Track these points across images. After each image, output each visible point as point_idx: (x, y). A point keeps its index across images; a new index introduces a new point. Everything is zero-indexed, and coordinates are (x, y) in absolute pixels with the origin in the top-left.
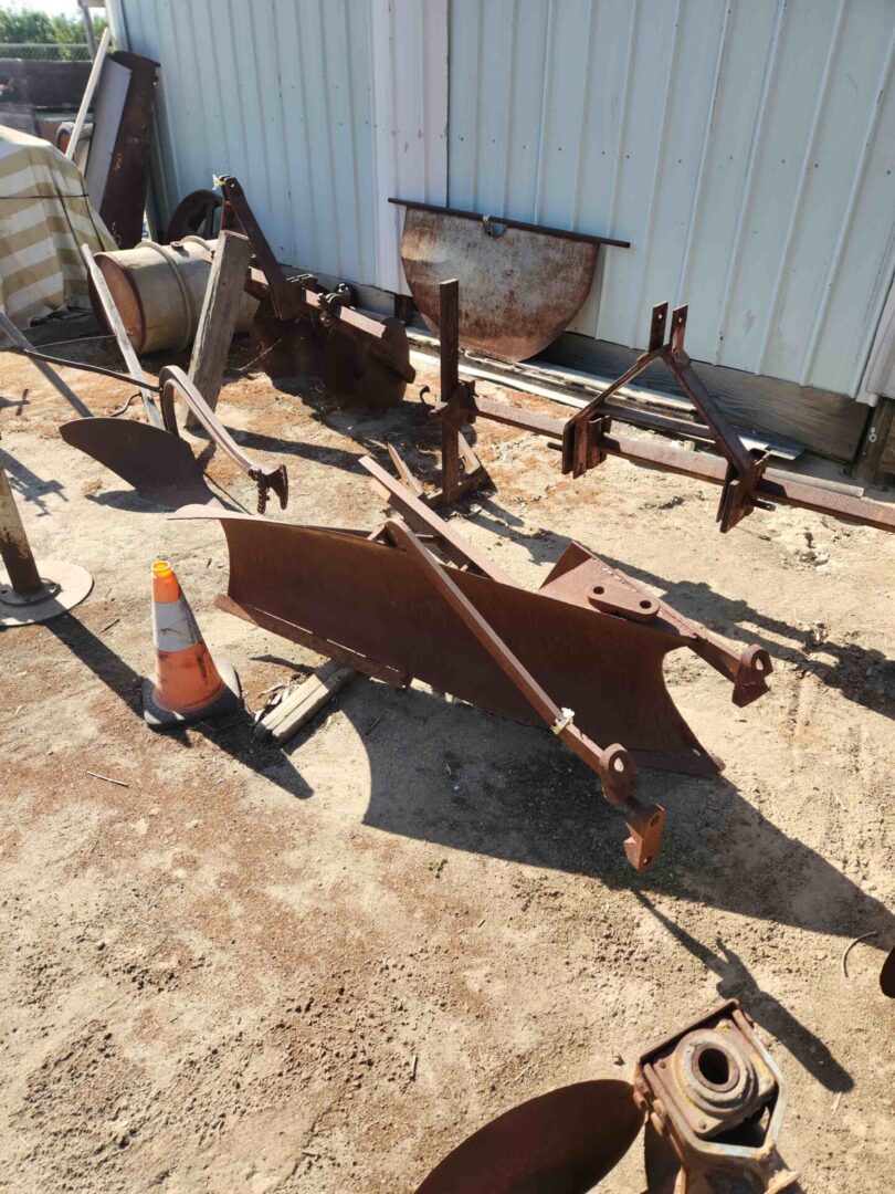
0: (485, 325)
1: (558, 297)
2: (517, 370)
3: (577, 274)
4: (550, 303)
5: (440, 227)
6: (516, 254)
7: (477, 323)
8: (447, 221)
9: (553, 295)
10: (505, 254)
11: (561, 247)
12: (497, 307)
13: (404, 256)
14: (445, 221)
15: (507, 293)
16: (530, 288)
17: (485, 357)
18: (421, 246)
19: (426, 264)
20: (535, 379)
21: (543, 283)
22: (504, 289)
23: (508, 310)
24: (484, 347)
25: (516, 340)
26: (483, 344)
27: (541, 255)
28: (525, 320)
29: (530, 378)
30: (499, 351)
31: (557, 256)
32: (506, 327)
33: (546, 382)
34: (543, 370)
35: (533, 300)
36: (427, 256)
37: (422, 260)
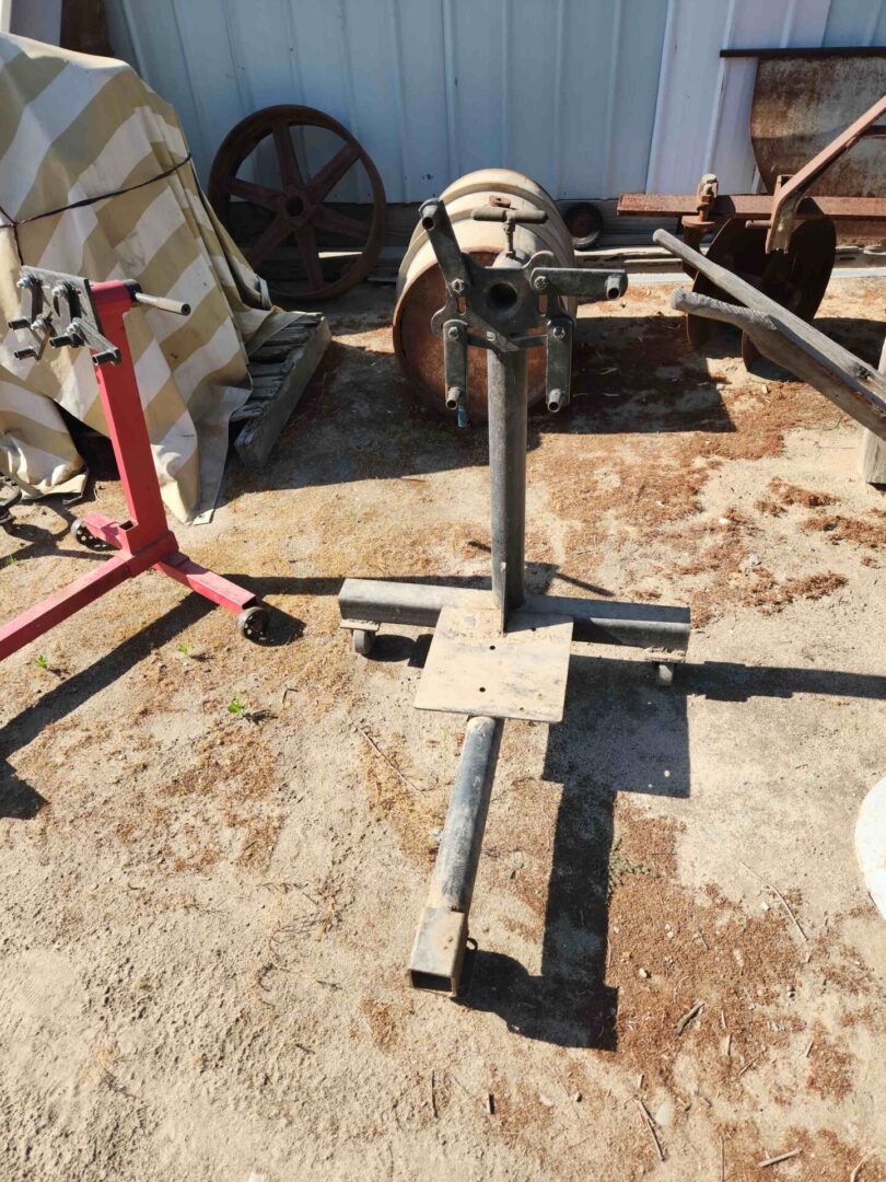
5: (829, 79)
8: (841, 67)
13: (758, 133)
14: (838, 67)
18: (791, 113)
19: (802, 138)
36: (804, 125)
37: (794, 135)
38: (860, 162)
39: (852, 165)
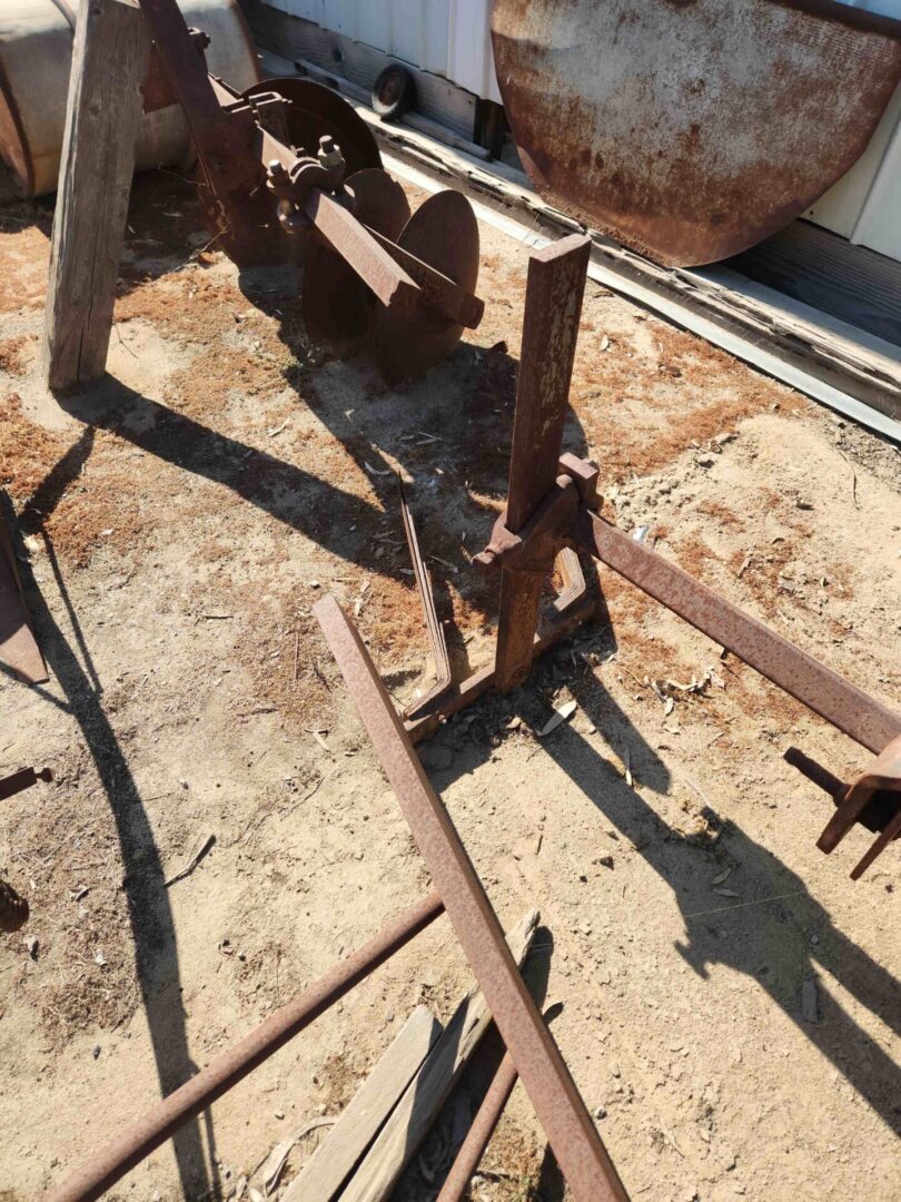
0: (632, 186)
1: (793, 152)
2: (681, 285)
3: (845, 105)
4: (772, 162)
6: (717, 46)
7: (616, 179)
9: (783, 145)
10: (695, 44)
11: (822, 40)
12: (660, 153)
13: (497, 29)
15: (686, 127)
16: (735, 124)
17: (623, 247)
18: (530, 11)
19: (534, 49)
20: (712, 308)
21: (765, 117)
22: (681, 119)
23: (681, 164)
24: (624, 228)
25: (687, 225)
26: (623, 222)
27: (772, 55)
28: (712, 186)
29: (703, 304)
30: (651, 242)
31: (806, 61)
32: (671, 195)
33: (734, 319)
34: (731, 294)
35: (738, 150)
36: (539, 32)
37: (528, 41)
38: (589, 106)
39: (582, 107)
